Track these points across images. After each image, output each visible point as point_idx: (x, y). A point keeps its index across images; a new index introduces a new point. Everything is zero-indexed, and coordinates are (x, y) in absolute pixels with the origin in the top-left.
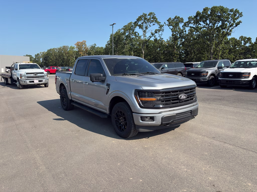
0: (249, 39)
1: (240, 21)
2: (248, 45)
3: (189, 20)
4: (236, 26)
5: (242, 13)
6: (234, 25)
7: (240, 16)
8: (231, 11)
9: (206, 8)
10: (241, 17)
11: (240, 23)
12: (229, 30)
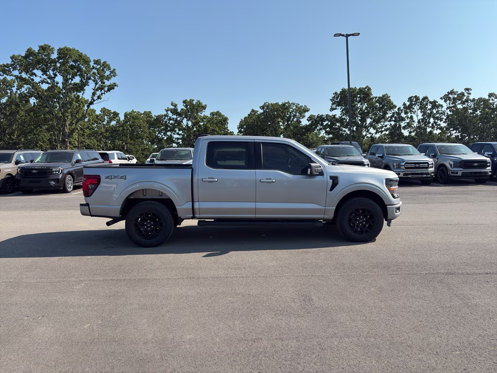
0: (116, 114)
1: (115, 84)
2: (113, 123)
3: (13, 61)
4: (109, 90)
5: (114, 70)
6: (106, 89)
7: (112, 74)
8: (97, 62)
9: (45, 45)
10: (114, 76)
11: (115, 87)
12: (96, 96)
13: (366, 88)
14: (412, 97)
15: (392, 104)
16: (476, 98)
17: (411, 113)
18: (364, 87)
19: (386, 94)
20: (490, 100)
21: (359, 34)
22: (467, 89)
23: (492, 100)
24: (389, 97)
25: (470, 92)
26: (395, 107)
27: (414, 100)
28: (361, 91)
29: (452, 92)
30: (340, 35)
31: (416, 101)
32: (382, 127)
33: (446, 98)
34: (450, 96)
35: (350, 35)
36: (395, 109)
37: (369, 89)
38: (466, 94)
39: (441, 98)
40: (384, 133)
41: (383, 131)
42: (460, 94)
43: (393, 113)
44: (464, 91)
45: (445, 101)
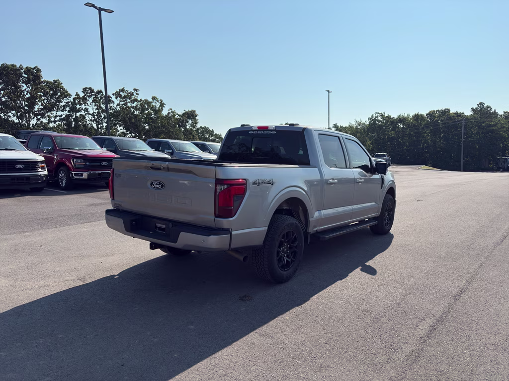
13: (34, 68)
14: (87, 88)
15: (67, 92)
16: (143, 100)
17: (85, 105)
18: (33, 67)
19: (58, 80)
20: (152, 102)
21: (113, 12)
22: (136, 90)
23: (155, 102)
24: (62, 84)
25: (138, 92)
26: (70, 95)
27: (89, 92)
28: (28, 71)
29: (123, 90)
30: (93, 6)
31: (91, 93)
32: (56, 117)
33: (117, 95)
34: (121, 93)
35: (105, 10)
36: (70, 99)
37: (39, 70)
38: (135, 94)
39: (113, 94)
40: (57, 123)
41: (56, 121)
42: (129, 93)
43: (68, 103)
44: (133, 91)
45: (116, 98)
